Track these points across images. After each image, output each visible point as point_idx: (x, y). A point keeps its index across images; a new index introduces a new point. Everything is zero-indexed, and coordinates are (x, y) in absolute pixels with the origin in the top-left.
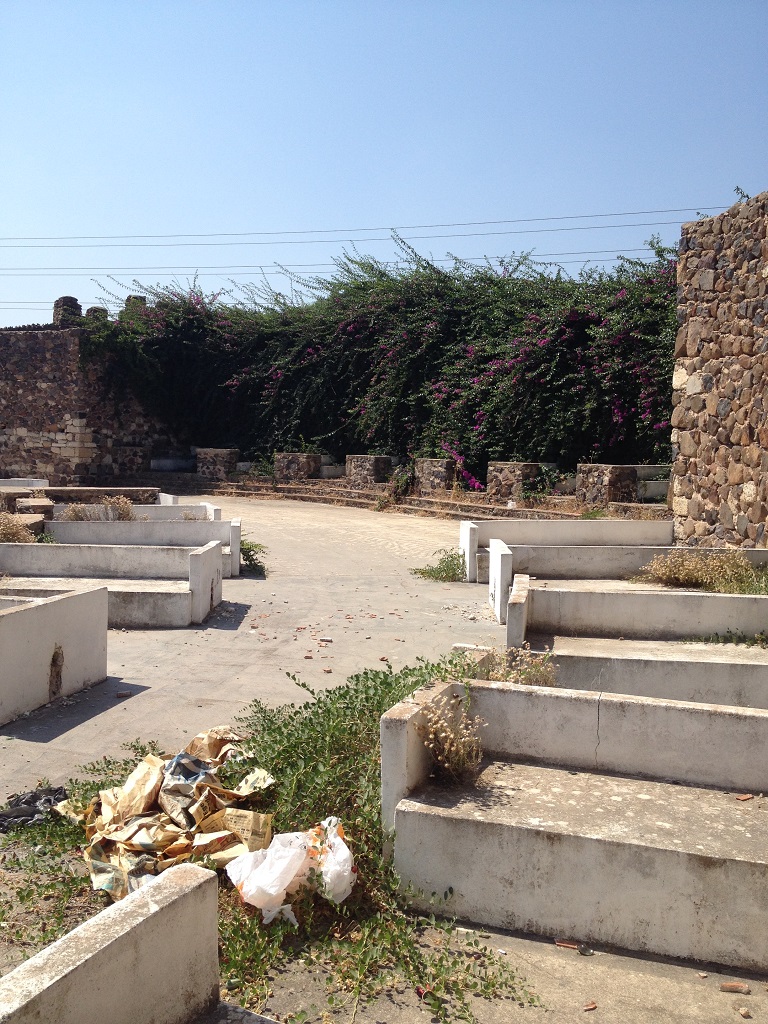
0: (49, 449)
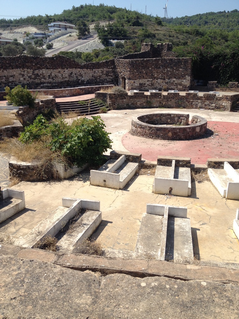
0: (181, 83)
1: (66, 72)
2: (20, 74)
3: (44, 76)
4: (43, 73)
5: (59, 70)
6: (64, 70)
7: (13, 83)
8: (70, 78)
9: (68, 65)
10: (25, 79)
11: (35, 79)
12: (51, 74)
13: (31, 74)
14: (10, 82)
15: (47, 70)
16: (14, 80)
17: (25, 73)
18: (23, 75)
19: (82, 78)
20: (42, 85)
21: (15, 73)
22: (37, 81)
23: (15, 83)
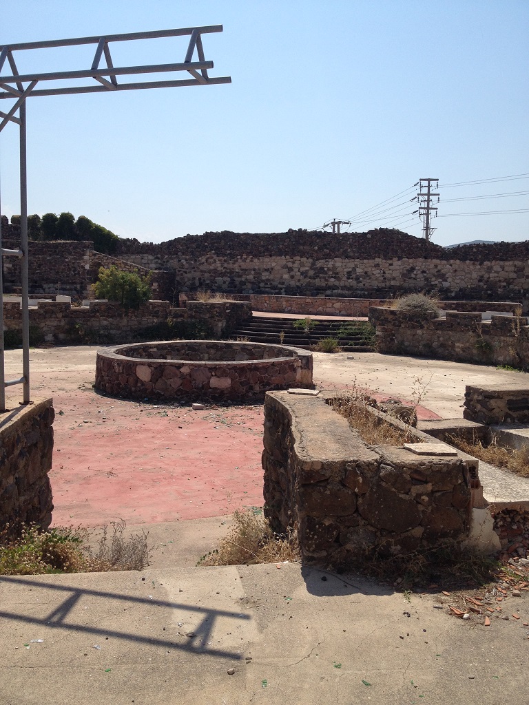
1: (396, 268)
2: (285, 267)
3: (337, 273)
4: (334, 267)
5: (378, 261)
6: (390, 262)
7: (266, 284)
8: (405, 281)
9: (403, 251)
10: (292, 277)
11: (314, 279)
12: (354, 269)
13: (307, 268)
14: (263, 281)
15: (347, 260)
16: (271, 277)
17: (296, 265)
18: (290, 270)
19: (444, 283)
20: (329, 292)
21: (274, 264)
22: (319, 282)
23: (271, 284)
